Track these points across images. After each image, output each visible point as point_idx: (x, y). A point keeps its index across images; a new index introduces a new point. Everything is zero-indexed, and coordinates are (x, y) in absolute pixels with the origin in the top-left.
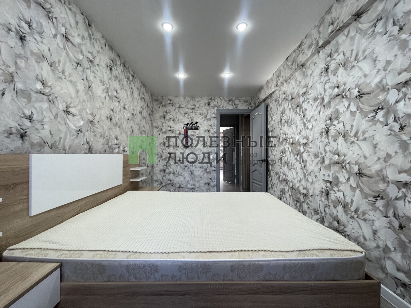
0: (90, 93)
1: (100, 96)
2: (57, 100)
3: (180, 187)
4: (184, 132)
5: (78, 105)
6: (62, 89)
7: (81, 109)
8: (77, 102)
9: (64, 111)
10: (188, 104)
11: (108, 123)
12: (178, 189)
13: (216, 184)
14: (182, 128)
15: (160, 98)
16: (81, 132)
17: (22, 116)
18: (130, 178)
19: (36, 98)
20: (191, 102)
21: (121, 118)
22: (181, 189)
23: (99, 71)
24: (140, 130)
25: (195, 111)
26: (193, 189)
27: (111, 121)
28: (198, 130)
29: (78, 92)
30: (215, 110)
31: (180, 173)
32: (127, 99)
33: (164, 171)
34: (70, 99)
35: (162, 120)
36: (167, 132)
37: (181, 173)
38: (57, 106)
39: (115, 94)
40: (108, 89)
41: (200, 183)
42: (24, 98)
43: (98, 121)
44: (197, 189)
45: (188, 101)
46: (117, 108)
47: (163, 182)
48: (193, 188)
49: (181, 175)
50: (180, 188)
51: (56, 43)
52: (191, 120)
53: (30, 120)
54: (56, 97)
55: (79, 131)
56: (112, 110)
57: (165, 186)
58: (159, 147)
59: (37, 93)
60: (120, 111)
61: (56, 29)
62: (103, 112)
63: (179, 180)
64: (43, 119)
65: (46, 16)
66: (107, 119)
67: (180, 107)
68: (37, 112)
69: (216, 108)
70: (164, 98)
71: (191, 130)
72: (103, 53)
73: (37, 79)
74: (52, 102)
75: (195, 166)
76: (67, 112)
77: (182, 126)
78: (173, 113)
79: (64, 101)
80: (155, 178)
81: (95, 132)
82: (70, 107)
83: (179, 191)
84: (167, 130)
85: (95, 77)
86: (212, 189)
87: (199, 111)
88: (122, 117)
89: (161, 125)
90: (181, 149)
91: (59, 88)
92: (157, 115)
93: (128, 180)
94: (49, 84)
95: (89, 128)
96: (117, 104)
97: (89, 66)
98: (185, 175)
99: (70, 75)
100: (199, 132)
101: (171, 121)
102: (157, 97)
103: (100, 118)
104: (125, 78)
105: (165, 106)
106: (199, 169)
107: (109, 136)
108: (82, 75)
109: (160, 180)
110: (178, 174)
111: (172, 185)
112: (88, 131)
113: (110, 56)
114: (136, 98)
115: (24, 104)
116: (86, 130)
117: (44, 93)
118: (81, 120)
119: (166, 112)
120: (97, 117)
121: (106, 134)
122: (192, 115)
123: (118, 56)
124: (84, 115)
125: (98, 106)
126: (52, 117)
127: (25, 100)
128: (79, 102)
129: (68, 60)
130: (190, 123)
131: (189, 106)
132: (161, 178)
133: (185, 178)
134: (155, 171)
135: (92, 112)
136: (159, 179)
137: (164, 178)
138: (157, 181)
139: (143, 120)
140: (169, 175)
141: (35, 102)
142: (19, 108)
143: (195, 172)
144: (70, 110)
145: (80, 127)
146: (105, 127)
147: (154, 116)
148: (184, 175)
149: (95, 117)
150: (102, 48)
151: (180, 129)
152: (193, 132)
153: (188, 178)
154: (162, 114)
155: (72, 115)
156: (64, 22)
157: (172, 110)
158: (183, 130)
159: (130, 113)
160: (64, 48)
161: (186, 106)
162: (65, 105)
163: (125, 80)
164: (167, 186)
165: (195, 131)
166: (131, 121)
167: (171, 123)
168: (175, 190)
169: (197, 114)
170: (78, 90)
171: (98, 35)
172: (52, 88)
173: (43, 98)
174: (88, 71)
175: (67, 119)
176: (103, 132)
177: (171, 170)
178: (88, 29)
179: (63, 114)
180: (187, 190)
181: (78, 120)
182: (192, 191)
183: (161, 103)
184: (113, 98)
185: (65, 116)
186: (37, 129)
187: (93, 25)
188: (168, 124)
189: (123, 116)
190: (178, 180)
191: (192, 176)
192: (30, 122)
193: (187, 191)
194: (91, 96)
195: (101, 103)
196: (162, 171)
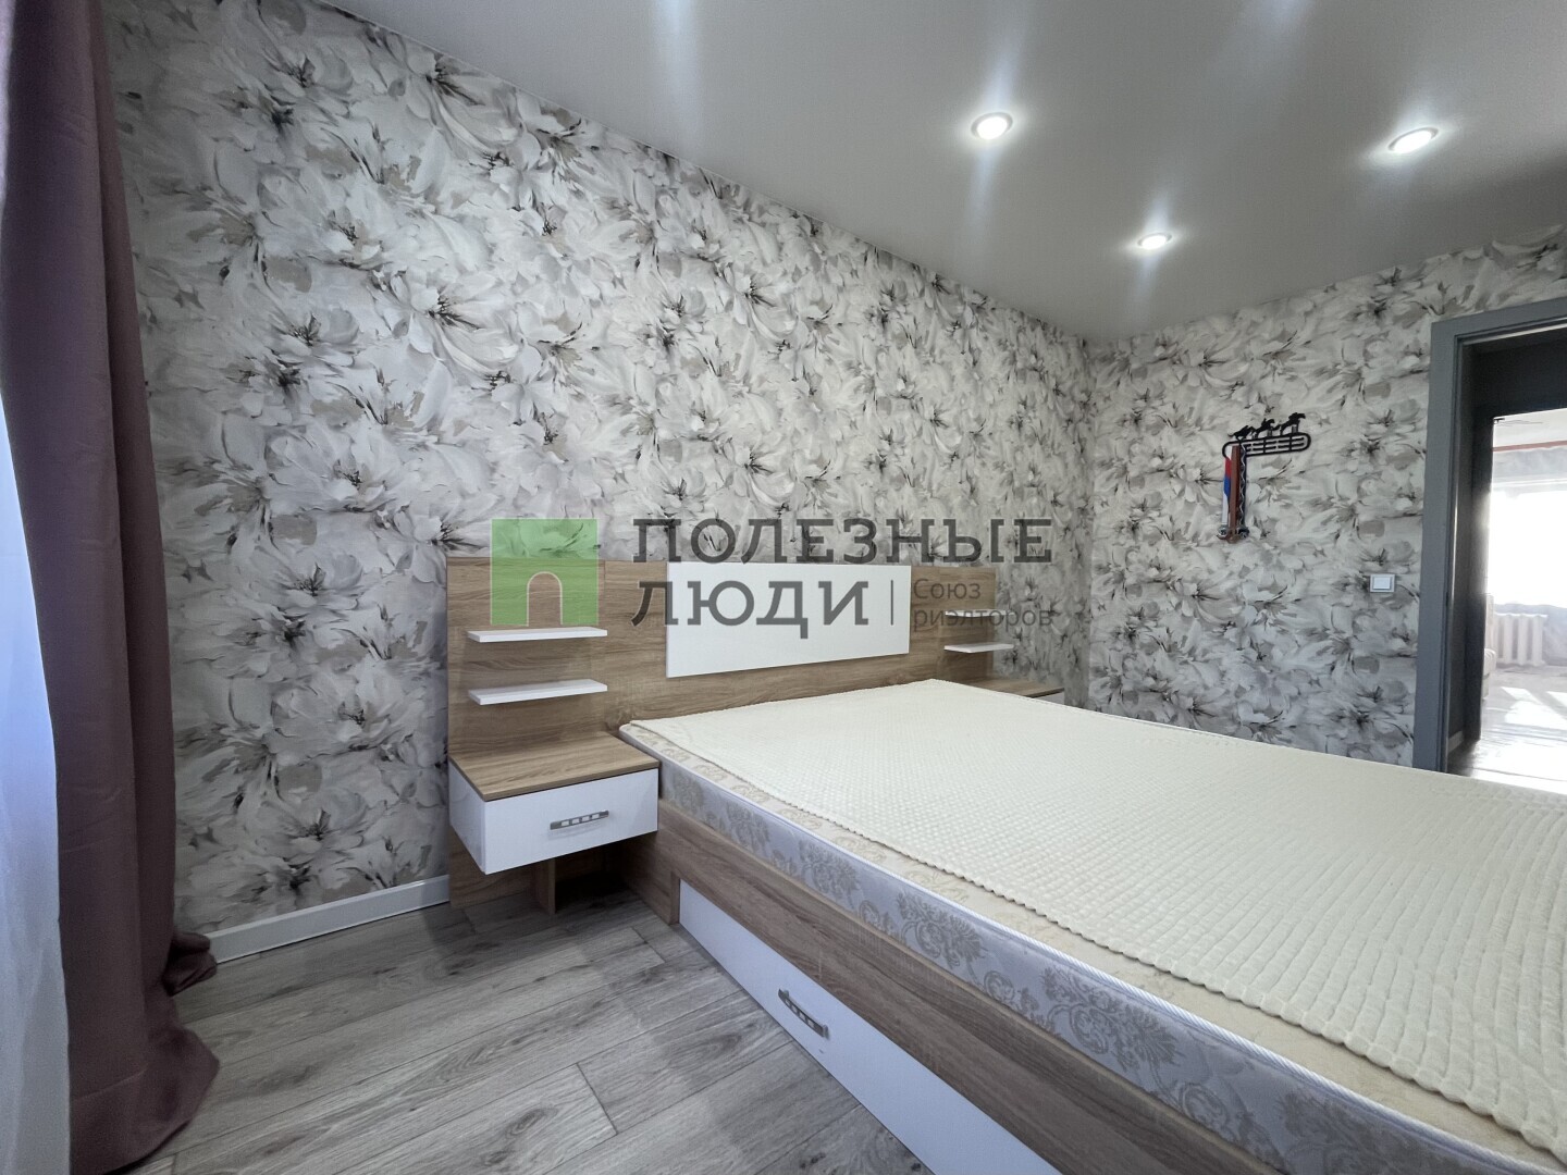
0: (814, 406)
1: (845, 409)
2: (732, 446)
3: (1196, 711)
4: (1223, 469)
5: (779, 445)
6: (742, 417)
7: (788, 453)
8: (779, 439)
9: (746, 466)
10: (1248, 342)
11: (873, 477)
12: (1191, 717)
13: (1411, 729)
14: (1213, 454)
15: (1123, 346)
16: (788, 509)
17: (667, 490)
18: (944, 641)
19: (691, 451)
20: (1269, 328)
21: (924, 456)
22: (1203, 718)
23: (842, 339)
24: (1011, 482)
25: (1289, 364)
26: (1263, 731)
27: (882, 471)
28: (1304, 456)
29: (780, 415)
30: (1423, 333)
31: (1198, 652)
32: (952, 389)
33: (1131, 635)
34: (760, 436)
35: (1129, 432)
36: (1148, 478)
37: (1205, 652)
38: (730, 457)
39: (900, 386)
40: (873, 381)
41: (1306, 710)
42: (670, 455)
43: (839, 478)
44: (1286, 734)
45: (1254, 324)
46: (906, 429)
47: (1123, 679)
48: (1263, 727)
49: (1207, 661)
50: (1197, 714)
51: (731, 320)
52: (1261, 409)
53: (680, 495)
54: (730, 440)
55: (783, 507)
56: (889, 439)
57: (1133, 696)
58: (1113, 539)
59: (692, 439)
60: (920, 433)
61: (731, 288)
62: (853, 449)
63: (1193, 678)
64: (704, 490)
65: (709, 273)
66: (868, 468)
67: (1207, 363)
68: (693, 479)
69: (1429, 319)
70: (1137, 341)
71: (1262, 458)
72: (857, 285)
73: (693, 412)
74: (720, 451)
75: (1277, 623)
76: (753, 467)
77: (1217, 442)
78: (1176, 391)
79: (746, 444)
80: (1093, 660)
81: (826, 506)
82: (761, 454)
83: (1191, 726)
84: (1146, 469)
85: (830, 361)
86: (1379, 748)
87: (1314, 360)
88: (929, 453)
89: (1121, 453)
90: (1210, 545)
91: (737, 416)
92: (1106, 417)
93: (936, 645)
94: (715, 415)
95: (810, 497)
96: (907, 416)
97: (811, 339)
98: (1226, 662)
99: (762, 380)
100: (1310, 461)
101: (1168, 431)
102: (1110, 345)
103: (844, 467)
104: (944, 327)
105: (1142, 373)
106: (1301, 639)
107: (873, 515)
108: (792, 369)
109: (1114, 671)
110: (1191, 652)
111: (1164, 695)
112: (806, 506)
113: (883, 283)
114: (995, 378)
115: (670, 467)
116: (802, 505)
117: (706, 436)
118: (787, 481)
119: (1145, 398)
120: (836, 468)
121: (865, 508)
122: (1270, 386)
123: (914, 267)
124: (797, 468)
125: (836, 435)
126: (721, 484)
127: (672, 459)
128: (784, 438)
129: (757, 347)
130: (1258, 426)
131: (1256, 349)
132: (1116, 664)
133: (1223, 674)
134: (1095, 632)
135: (818, 454)
136: (1107, 665)
137: (1129, 663)
138: (1100, 672)
139: (1027, 448)
140: (1149, 654)
141: (689, 459)
142: (663, 477)
143: (1277, 653)
144: (761, 461)
145: (784, 498)
146: (862, 491)
147: (1096, 421)
148: (1219, 660)
149: (829, 468)
150: (854, 273)
151: (1207, 460)
152: (1271, 464)
153: (1239, 676)
154: (1128, 411)
155: (763, 472)
156: (747, 263)
157: (1170, 383)
158: (1221, 462)
159: (962, 433)
160: (750, 322)
161: (1237, 351)
162: (749, 453)
163: (942, 334)
164: (1140, 699)
165: (1285, 457)
166: (970, 461)
167: (1168, 440)
168: (1173, 720)
169: (1302, 375)
170: (781, 410)
171: (839, 245)
172: (722, 421)
173: (702, 448)
174: (810, 354)
175: (753, 485)
176: (852, 504)
177: (1160, 633)
178: (810, 245)
179: (743, 471)
180: (1232, 728)
181: (780, 483)
182: (1261, 740)
183: (1126, 363)
184: (890, 403)
185: (748, 477)
186: (691, 512)
187: (826, 228)
188: (1153, 442)
189: (931, 448)
190: (1184, 679)
191: (1263, 669)
192: (681, 499)
193: (1232, 735)
194: (816, 414)
195: (847, 428)
196: (1121, 636)
